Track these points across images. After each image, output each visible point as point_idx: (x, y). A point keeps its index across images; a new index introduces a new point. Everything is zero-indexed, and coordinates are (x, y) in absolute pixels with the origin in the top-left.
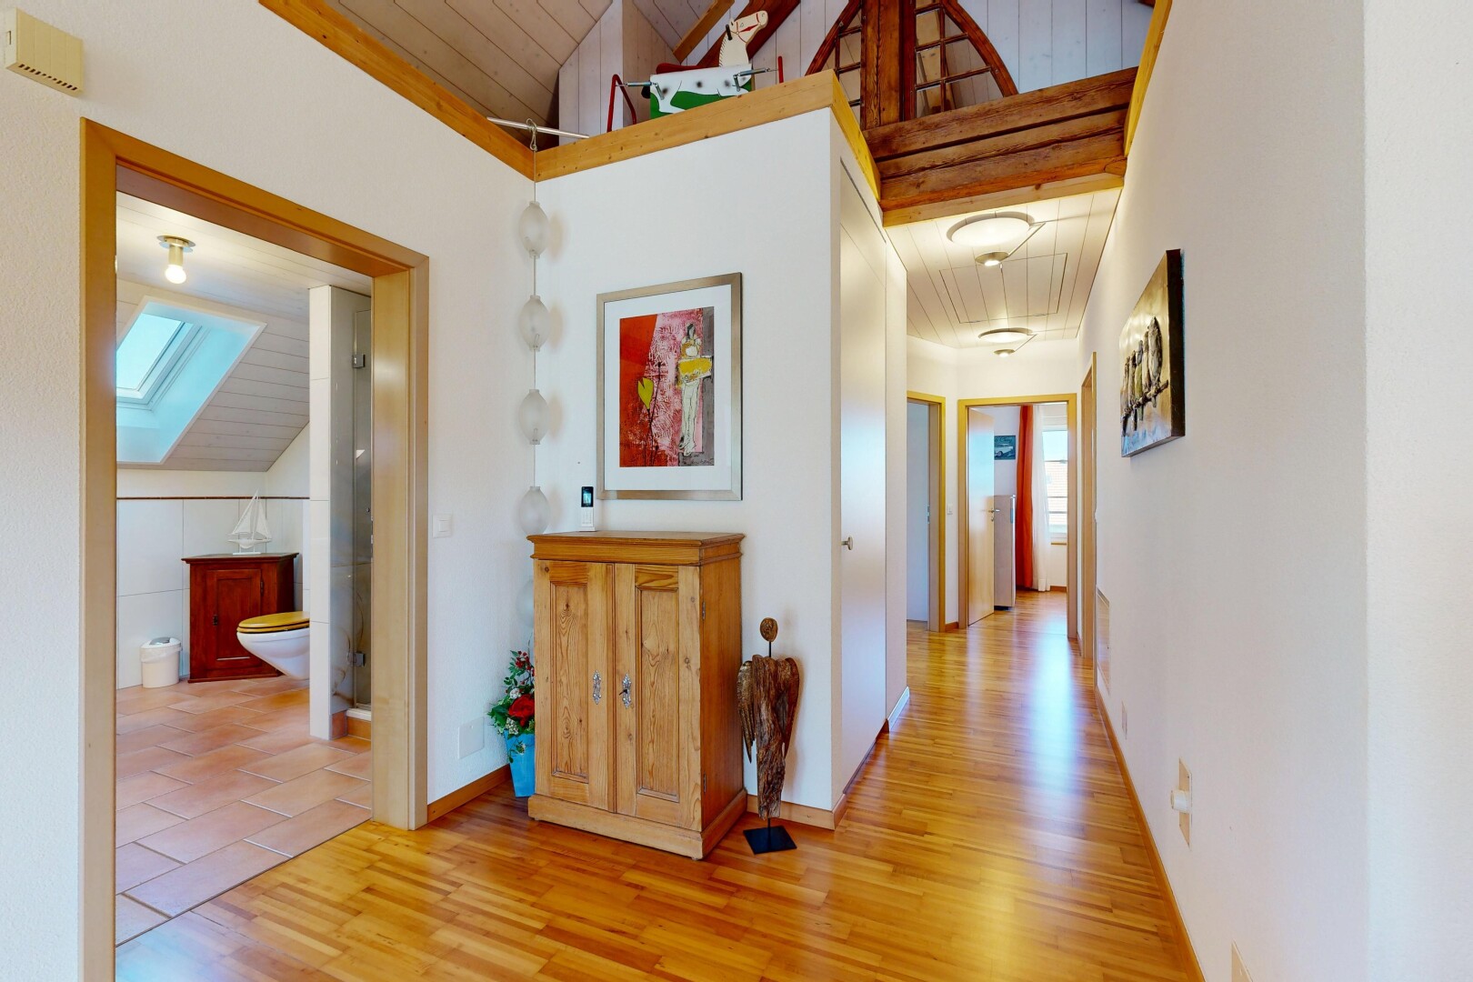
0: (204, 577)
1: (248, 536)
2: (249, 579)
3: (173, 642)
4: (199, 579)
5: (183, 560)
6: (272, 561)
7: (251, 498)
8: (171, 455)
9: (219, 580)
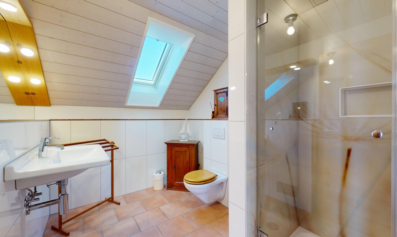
0: (171, 149)
1: (184, 134)
2: (186, 152)
3: (162, 173)
4: (169, 151)
5: (165, 143)
6: (192, 145)
7: (185, 119)
8: (161, 103)
9: (176, 151)
